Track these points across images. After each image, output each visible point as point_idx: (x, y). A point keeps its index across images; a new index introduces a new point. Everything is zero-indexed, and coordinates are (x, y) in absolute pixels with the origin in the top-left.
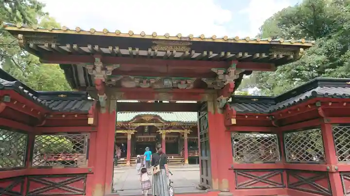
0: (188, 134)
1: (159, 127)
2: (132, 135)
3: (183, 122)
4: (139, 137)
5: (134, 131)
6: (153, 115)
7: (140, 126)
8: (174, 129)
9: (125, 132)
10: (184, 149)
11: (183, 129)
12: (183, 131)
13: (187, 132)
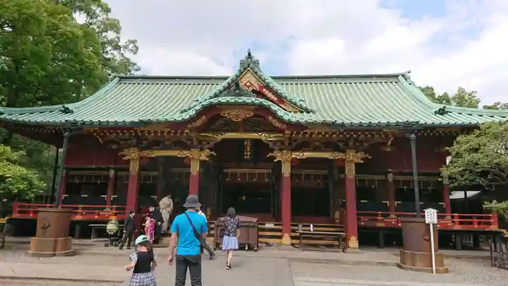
0: (357, 164)
1: (275, 143)
2: (203, 163)
3: (343, 125)
4: (229, 171)
5: (207, 152)
6: (253, 104)
7: (223, 140)
8: (316, 149)
9: (185, 153)
10: (344, 205)
11: (344, 151)
12: (340, 155)
13: (353, 157)
